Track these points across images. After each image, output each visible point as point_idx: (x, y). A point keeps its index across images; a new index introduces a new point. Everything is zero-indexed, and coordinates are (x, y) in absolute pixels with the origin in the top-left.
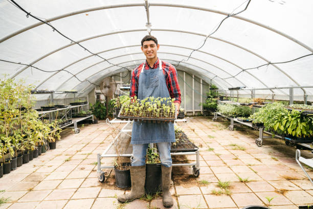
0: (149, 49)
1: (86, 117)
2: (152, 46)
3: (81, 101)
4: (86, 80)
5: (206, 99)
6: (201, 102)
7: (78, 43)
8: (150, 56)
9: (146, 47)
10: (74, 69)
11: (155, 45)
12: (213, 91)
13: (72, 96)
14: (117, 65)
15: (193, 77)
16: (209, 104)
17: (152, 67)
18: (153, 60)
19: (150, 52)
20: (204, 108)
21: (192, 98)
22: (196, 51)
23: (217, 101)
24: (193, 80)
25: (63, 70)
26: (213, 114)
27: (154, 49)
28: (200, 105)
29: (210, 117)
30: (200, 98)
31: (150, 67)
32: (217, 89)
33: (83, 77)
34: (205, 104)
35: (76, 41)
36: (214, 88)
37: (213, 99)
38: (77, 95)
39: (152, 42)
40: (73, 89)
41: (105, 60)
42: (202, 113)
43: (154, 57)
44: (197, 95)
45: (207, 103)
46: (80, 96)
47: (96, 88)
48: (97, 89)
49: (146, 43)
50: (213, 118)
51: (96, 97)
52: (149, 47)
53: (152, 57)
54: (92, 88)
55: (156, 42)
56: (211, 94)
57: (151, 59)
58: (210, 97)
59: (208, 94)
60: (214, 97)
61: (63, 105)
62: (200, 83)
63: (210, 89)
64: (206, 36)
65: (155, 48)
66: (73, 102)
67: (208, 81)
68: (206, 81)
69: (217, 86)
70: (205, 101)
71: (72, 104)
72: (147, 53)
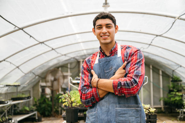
0: (104, 30)
2: (108, 26)
3: (24, 96)
4: (31, 72)
5: (167, 93)
6: (162, 96)
7: (22, 29)
8: (105, 39)
9: (100, 27)
10: (17, 60)
11: (113, 25)
12: (176, 83)
14: (65, 55)
15: (151, 67)
16: (172, 99)
17: (108, 54)
18: (110, 46)
19: (105, 34)
20: (165, 103)
21: (150, 92)
22: (158, 37)
23: (182, 96)
24: (151, 71)
25: (5, 60)
26: (178, 111)
27: (110, 30)
28: (160, 101)
29: (174, 114)
30: (159, 92)
31: (106, 56)
32: (181, 81)
34: (166, 99)
36: (176, 80)
37: (177, 93)
38: (19, 89)
39: (108, 21)
41: (53, 49)
42: (163, 109)
43: (111, 42)
44: (156, 88)
45: (170, 98)
46: (23, 90)
47: (41, 81)
49: (100, 22)
50: (179, 116)
51: (40, 90)
52: (104, 28)
53: (108, 41)
54: (38, 81)
55: (114, 21)
56: (174, 88)
57: (106, 44)
58: (173, 91)
59: (169, 87)
60: (179, 91)
62: (159, 74)
63: (172, 81)
64: (175, 18)
65: (113, 29)
66: (15, 96)
67: (169, 73)
68: (167, 73)
69: (182, 79)
70: (166, 95)
71: (14, 99)
72: (100, 36)
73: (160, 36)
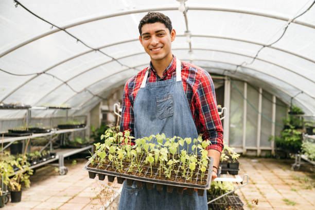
0: (155, 40)
1: (80, 148)
2: (159, 34)
3: (74, 123)
4: (85, 90)
5: (281, 129)
6: (273, 134)
7: (64, 29)
8: (156, 54)
9: (148, 36)
11: (167, 31)
12: (294, 117)
13: (63, 114)
14: (134, 68)
15: (261, 91)
16: (287, 139)
17: (161, 76)
18: (164, 62)
20: (278, 144)
21: (256, 127)
22: (266, 48)
23: (301, 136)
24: (261, 96)
25: (44, 73)
26: (292, 157)
27: (164, 39)
28: (270, 140)
29: (288, 161)
30: (270, 127)
31: (158, 77)
32: (302, 113)
33: (79, 85)
34: (279, 138)
35: (61, 26)
36: (296, 113)
37: (294, 131)
39: (159, 26)
40: (65, 103)
41: (114, 59)
42: (273, 152)
43: (166, 57)
44: (266, 122)
45: (284, 138)
46: (76, 115)
47: (102, 103)
48: (104, 104)
50: (294, 165)
51: (101, 116)
52: (154, 37)
53: (161, 55)
54: (97, 103)
56: (291, 123)
57: (159, 60)
58: (288, 127)
59: (284, 121)
60: (297, 128)
61: (44, 128)
62: (272, 102)
63: (290, 113)
65: (167, 37)
66: (63, 122)
67: (286, 100)
68: (284, 101)
69: (304, 110)
70: (279, 133)
71: (61, 127)
72: (149, 49)
73: (268, 46)
